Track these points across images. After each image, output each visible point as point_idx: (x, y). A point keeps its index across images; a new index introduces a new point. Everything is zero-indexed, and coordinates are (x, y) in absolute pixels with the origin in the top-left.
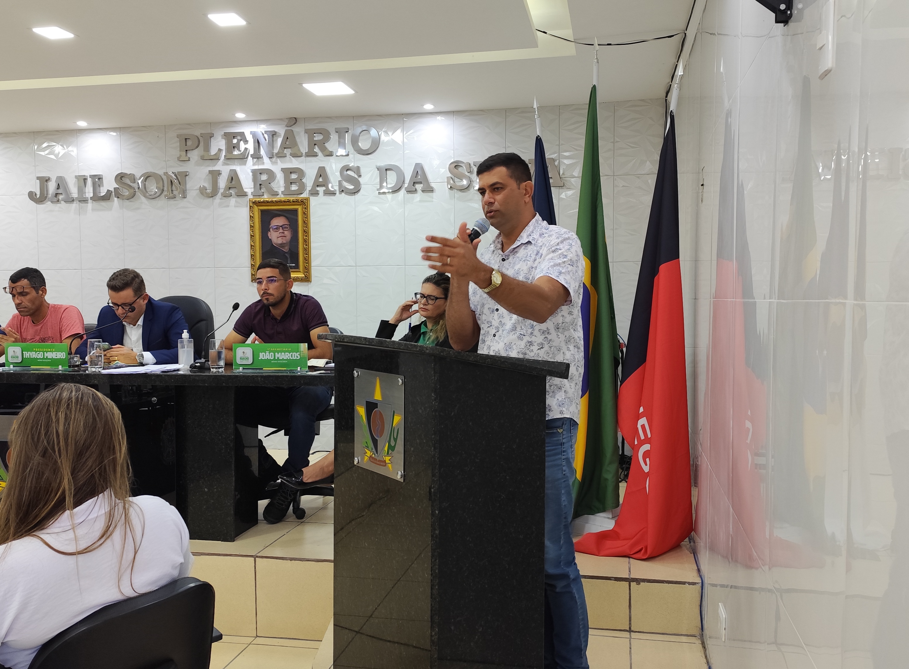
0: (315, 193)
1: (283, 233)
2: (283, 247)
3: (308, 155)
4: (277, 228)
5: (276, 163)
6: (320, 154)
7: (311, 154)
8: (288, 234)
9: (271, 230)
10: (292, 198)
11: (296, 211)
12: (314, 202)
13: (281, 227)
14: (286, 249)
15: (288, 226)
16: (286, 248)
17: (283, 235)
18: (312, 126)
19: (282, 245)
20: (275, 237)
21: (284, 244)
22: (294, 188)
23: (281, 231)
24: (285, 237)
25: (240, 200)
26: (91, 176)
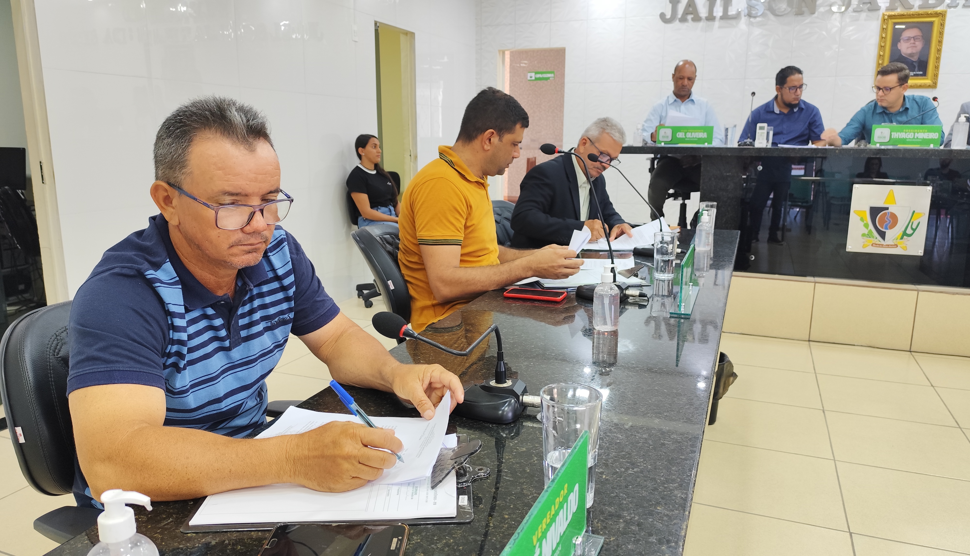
0: (953, 6)
1: (914, 43)
2: (913, 56)
4: (909, 39)
8: (920, 44)
9: (902, 41)
10: (929, 11)
11: (932, 23)
12: (951, 14)
13: (912, 39)
14: (915, 59)
15: (921, 38)
16: (916, 57)
17: (913, 45)
19: (911, 55)
20: (905, 48)
21: (914, 53)
22: (932, 1)
23: (912, 41)
24: (916, 47)
25: (871, 14)
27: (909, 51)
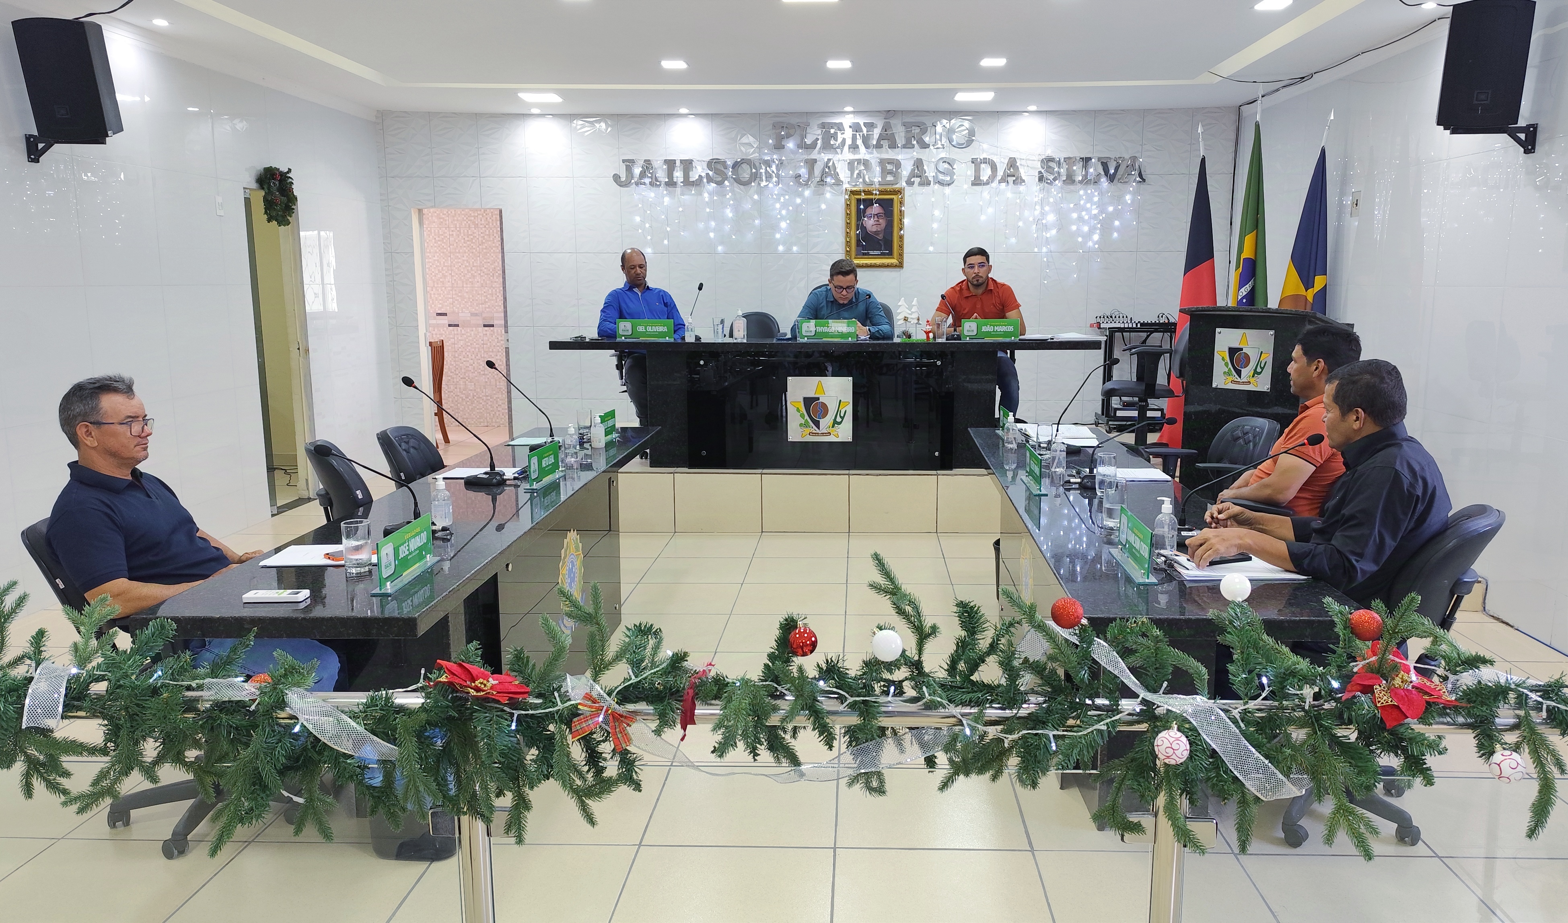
0: (910, 183)
1: (878, 220)
2: (878, 235)
3: (904, 147)
4: (872, 216)
5: (871, 153)
6: (916, 146)
7: (908, 145)
8: (883, 222)
9: (867, 217)
10: (889, 188)
11: (892, 200)
12: (908, 192)
14: (880, 237)
15: (883, 215)
16: (881, 235)
17: (878, 223)
18: (908, 119)
19: (877, 233)
20: (870, 224)
21: (879, 231)
22: (890, 178)
23: (876, 218)
24: (880, 224)
25: (836, 188)
26: (681, 161)
27: (874, 229)
